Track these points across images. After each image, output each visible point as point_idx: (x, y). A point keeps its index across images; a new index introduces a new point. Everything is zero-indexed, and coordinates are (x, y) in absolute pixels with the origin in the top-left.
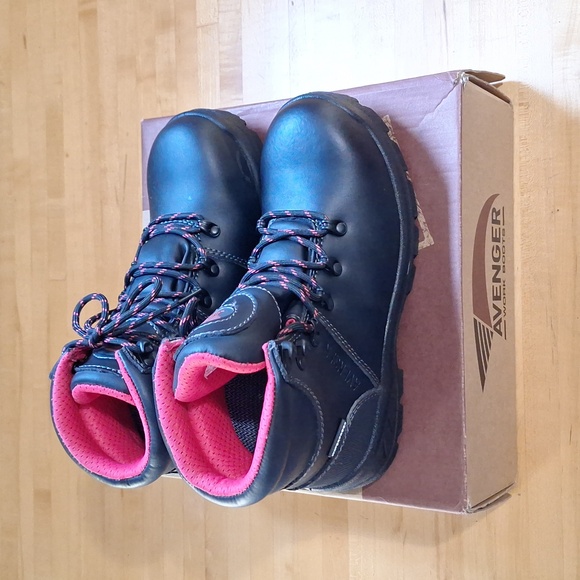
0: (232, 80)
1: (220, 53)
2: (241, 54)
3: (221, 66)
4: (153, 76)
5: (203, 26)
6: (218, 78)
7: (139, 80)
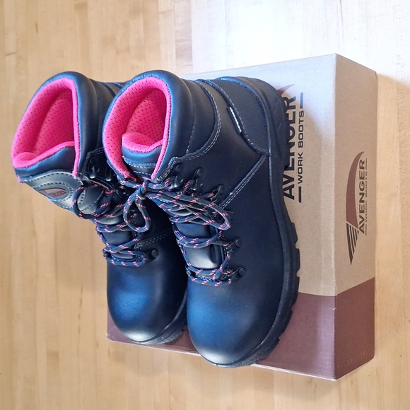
0: (185, 52)
1: (176, 32)
2: (191, 32)
3: (176, 41)
4: (128, 50)
5: (163, 13)
6: (174, 51)
7: (118, 53)
